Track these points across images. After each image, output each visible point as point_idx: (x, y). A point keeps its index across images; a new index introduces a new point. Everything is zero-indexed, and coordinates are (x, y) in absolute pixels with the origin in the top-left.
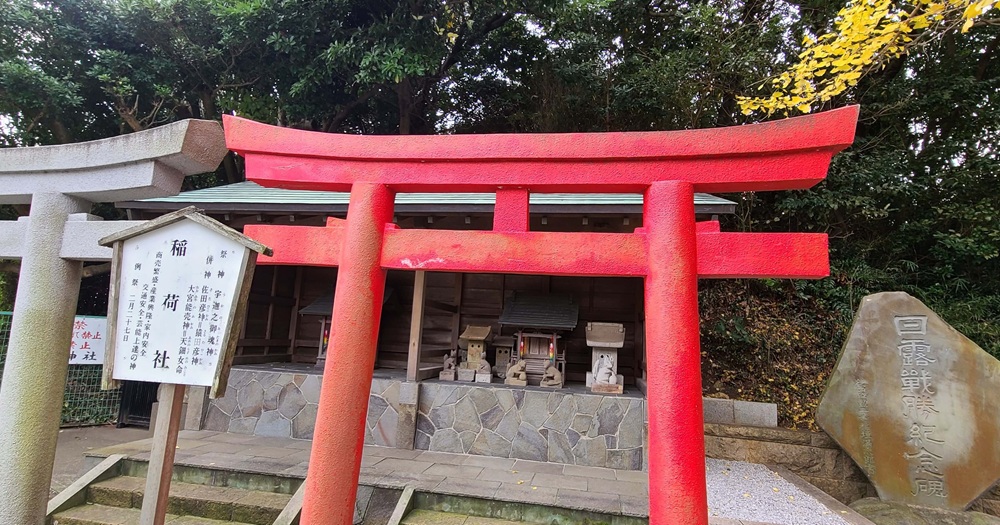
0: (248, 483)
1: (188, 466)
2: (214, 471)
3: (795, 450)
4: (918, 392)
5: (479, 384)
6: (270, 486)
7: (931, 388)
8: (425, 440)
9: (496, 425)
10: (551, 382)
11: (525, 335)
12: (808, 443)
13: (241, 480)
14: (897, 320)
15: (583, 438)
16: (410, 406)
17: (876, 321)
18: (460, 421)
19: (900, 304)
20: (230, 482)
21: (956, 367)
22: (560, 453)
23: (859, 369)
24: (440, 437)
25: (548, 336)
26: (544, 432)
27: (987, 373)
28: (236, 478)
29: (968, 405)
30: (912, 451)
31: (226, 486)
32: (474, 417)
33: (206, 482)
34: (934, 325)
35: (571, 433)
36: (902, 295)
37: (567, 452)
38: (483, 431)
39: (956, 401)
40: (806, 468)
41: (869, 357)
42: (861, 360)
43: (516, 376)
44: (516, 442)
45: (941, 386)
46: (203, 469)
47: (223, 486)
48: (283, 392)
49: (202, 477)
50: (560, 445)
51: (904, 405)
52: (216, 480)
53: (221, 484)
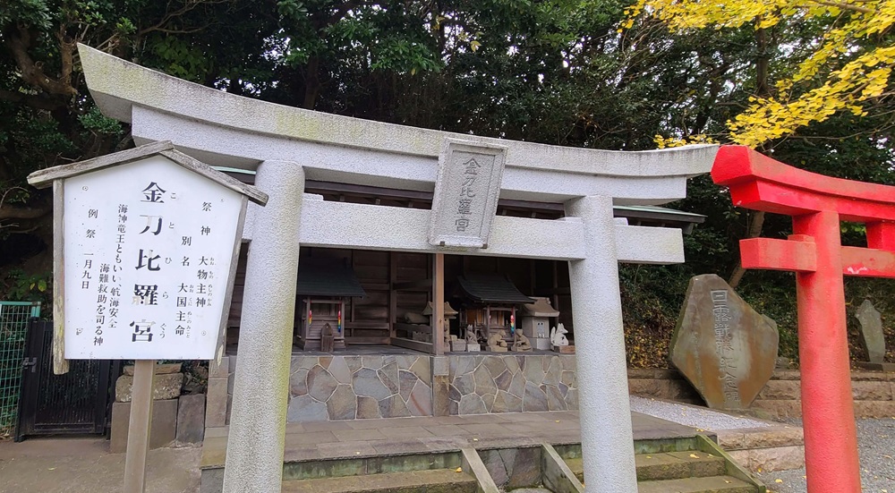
0: (403, 465)
1: (338, 460)
2: (366, 459)
3: (646, 382)
4: (723, 337)
5: (472, 353)
6: (425, 464)
7: (730, 335)
8: (454, 406)
9: (508, 386)
10: (525, 347)
11: (493, 309)
12: (653, 377)
13: (395, 463)
14: (712, 292)
15: (570, 389)
16: (444, 377)
17: (701, 293)
18: (480, 386)
19: (713, 282)
20: (384, 467)
21: (742, 321)
22: (556, 403)
23: (693, 325)
24: (466, 400)
25: (509, 310)
26: (544, 387)
27: (756, 324)
28: (390, 463)
29: (747, 344)
30: (721, 375)
31: (381, 472)
32: (490, 381)
33: (358, 473)
34: (731, 295)
35: (561, 386)
36: (715, 276)
37: (561, 401)
38: (500, 393)
39: (742, 342)
40: (653, 394)
41: (698, 317)
42: (694, 319)
43: (499, 344)
44: (524, 398)
45: (734, 334)
46: (353, 460)
47: (377, 473)
48: (310, 376)
49: (353, 468)
50: (556, 396)
51: (716, 346)
52: (369, 468)
53: (375, 471)
